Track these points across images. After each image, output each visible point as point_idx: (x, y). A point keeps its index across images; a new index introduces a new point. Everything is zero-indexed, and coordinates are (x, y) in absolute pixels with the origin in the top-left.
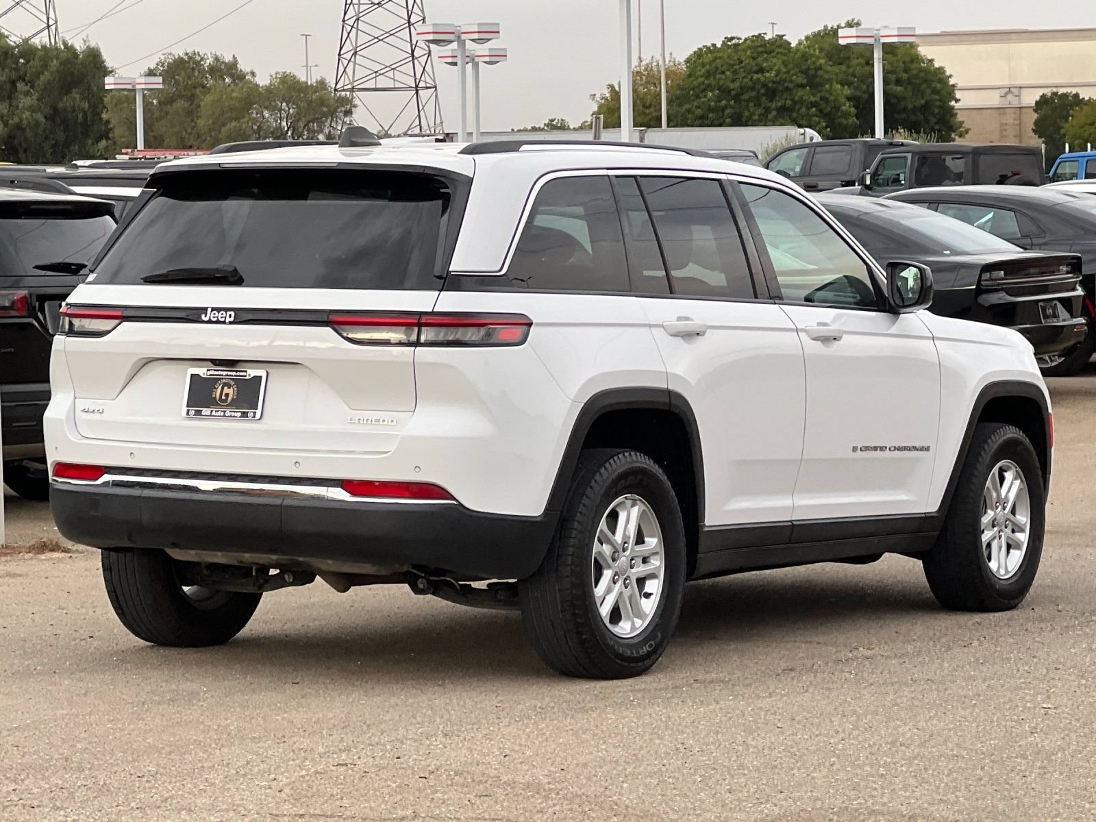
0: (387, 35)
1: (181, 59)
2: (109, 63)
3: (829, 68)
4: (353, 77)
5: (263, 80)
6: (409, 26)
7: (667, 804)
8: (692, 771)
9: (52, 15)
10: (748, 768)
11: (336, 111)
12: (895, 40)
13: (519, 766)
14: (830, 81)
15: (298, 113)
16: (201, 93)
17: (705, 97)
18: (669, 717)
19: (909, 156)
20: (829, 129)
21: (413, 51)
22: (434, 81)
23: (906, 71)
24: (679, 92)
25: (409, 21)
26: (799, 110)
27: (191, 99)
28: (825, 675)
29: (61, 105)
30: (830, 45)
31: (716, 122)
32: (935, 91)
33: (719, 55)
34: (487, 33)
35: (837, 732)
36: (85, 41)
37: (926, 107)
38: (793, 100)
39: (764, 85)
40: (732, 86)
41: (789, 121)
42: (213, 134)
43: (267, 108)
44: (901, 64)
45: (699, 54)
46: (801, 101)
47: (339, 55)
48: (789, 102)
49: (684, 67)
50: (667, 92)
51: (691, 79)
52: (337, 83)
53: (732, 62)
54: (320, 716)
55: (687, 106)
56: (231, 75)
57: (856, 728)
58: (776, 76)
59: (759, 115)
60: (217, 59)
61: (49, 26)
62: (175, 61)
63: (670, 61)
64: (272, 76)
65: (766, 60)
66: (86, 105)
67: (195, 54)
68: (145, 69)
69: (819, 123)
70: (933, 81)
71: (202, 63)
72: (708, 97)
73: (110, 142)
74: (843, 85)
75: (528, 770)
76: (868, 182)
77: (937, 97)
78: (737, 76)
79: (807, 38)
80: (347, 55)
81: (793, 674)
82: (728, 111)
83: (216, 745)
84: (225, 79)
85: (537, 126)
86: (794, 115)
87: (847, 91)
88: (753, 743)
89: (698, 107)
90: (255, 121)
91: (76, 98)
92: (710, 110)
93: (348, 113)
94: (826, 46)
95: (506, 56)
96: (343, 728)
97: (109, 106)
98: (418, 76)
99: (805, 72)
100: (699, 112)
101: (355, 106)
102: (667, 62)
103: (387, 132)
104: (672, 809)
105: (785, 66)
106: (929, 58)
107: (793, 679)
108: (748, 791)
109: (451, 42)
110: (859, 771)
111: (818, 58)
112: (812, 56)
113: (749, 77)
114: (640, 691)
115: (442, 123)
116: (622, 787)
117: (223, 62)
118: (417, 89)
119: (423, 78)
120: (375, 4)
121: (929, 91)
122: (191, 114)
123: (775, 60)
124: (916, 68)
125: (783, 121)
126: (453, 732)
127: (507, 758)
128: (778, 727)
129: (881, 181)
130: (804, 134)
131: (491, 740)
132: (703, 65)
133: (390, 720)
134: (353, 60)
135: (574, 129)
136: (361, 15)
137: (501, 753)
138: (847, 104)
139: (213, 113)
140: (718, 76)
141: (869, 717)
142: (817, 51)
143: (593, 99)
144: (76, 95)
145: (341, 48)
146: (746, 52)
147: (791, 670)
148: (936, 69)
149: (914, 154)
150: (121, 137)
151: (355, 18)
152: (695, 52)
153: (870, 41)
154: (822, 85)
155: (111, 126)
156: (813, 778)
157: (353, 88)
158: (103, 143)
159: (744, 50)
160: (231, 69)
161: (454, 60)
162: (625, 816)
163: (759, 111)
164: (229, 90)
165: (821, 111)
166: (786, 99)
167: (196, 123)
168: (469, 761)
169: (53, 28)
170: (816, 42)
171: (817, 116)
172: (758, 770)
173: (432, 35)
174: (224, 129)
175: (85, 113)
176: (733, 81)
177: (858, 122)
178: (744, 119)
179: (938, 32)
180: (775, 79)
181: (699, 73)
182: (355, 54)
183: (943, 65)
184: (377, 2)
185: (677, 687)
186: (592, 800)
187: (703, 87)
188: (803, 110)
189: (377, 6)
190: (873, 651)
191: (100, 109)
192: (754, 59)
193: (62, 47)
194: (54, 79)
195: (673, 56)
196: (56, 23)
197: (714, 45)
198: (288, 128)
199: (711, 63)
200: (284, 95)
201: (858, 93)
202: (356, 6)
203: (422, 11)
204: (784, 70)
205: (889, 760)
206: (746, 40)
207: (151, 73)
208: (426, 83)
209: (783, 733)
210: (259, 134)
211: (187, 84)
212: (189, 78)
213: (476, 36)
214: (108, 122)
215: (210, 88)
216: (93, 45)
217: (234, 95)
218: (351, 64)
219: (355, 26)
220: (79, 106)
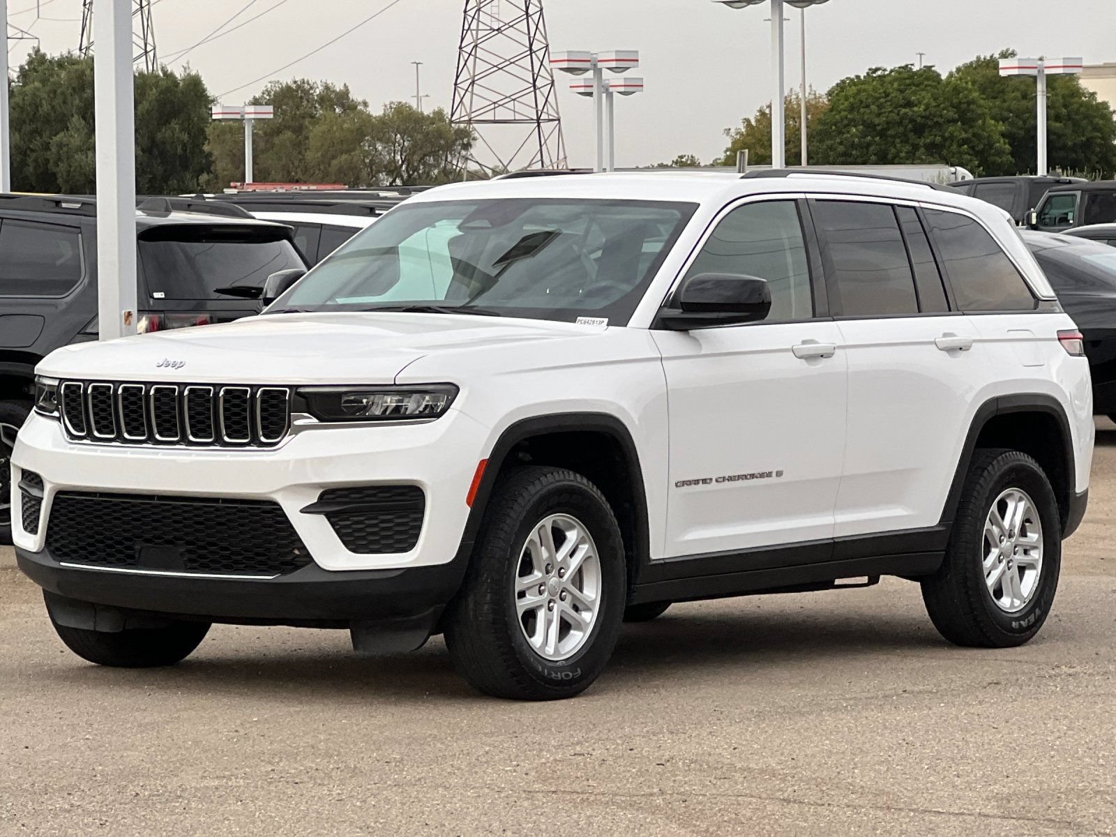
0: (508, 63)
1: (288, 88)
2: (211, 91)
3: (982, 102)
4: (471, 109)
5: (376, 110)
6: (531, 54)
7: (899, 784)
8: (918, 760)
9: (150, 40)
10: (971, 758)
11: (454, 143)
12: (1060, 71)
13: (750, 756)
14: (982, 116)
15: (414, 146)
16: (310, 123)
17: (848, 132)
18: (884, 719)
19: (1079, 193)
20: (981, 168)
21: (535, 81)
22: (558, 113)
23: (1065, 106)
24: (820, 127)
25: (531, 49)
26: (949, 148)
27: (298, 130)
28: (1031, 688)
29: (159, 136)
30: (983, 76)
31: (859, 160)
32: (1096, 128)
33: (863, 87)
34: (625, 62)
35: (1053, 732)
36: (185, 69)
37: (1087, 145)
38: (943, 137)
39: (912, 121)
40: (877, 121)
41: (938, 158)
42: (322, 167)
43: (380, 140)
44: (1060, 98)
45: (842, 86)
46: (952, 138)
47: (456, 84)
48: (938, 139)
49: (826, 101)
50: (807, 127)
51: (833, 113)
52: (452, 115)
53: (877, 95)
54: (545, 716)
55: (829, 142)
56: (342, 106)
57: (1069, 728)
58: (925, 110)
59: (907, 153)
60: (327, 88)
61: (146, 52)
62: (282, 89)
63: (810, 94)
64: (386, 106)
65: (914, 93)
66: (185, 137)
67: (304, 83)
68: (251, 98)
69: (971, 161)
70: (1095, 117)
71: (311, 92)
72: (851, 133)
73: (211, 175)
74: (997, 121)
75: (759, 760)
76: (1034, 221)
77: (1099, 135)
78: (883, 110)
79: (958, 70)
80: (464, 83)
81: (999, 687)
82: (872, 148)
83: (452, 738)
84: (335, 110)
85: (665, 163)
86: (945, 152)
87: (1002, 127)
88: (972, 740)
89: (841, 143)
90: (366, 154)
91: (175, 128)
92: (853, 146)
93: (467, 146)
94: (979, 78)
95: (642, 86)
96: (570, 726)
97: (211, 138)
98: (540, 108)
99: (957, 107)
100: (841, 149)
101: (475, 139)
102: (807, 95)
103: (506, 167)
104: (906, 789)
105: (935, 99)
106: (1091, 91)
107: (1000, 690)
108: (975, 776)
109: (586, 70)
110: (1079, 762)
111: (970, 91)
112: (966, 89)
113: (896, 111)
114: (851, 699)
115: (565, 158)
116: (854, 773)
117: (334, 91)
118: (538, 121)
119: (545, 110)
120: (494, 30)
121: (1090, 128)
122: (300, 145)
123: (924, 93)
124: (1077, 103)
125: (932, 159)
126: (678, 730)
127: (737, 750)
128: (994, 728)
129: (1047, 220)
130: (955, 173)
131: (717, 737)
132: (846, 98)
133: (614, 720)
134: (470, 89)
135: (706, 166)
136: (479, 41)
137: (730, 747)
138: (1002, 141)
139: (322, 145)
140: (862, 110)
141: (1081, 721)
142: (970, 83)
143: (728, 134)
144: (175, 125)
145: (457, 77)
146: (893, 85)
147: (997, 684)
148: (1099, 103)
149: (1084, 191)
150: (224, 170)
151: (473, 45)
152: (837, 85)
153: (1034, 72)
154: (974, 120)
155: (214, 158)
156: (1036, 767)
157: (470, 120)
158: (204, 177)
159: (891, 83)
160: (343, 99)
161: (588, 90)
162: (862, 794)
163: (908, 148)
164: (339, 120)
165: (973, 148)
166: (936, 136)
167: (304, 155)
168: (700, 752)
169: (151, 54)
170: (968, 74)
171: (969, 155)
172: (981, 760)
173: (566, 63)
174: (334, 162)
175: (184, 145)
176: (879, 115)
177: (1013, 160)
178: (890, 156)
179: (1101, 63)
180: (923, 114)
181: (841, 107)
182: (473, 83)
183: (1106, 100)
184: (496, 28)
185: (886, 696)
186: (828, 781)
187: (845, 122)
188: (954, 147)
189: (496, 32)
190: (1075, 670)
191: (201, 141)
192: (902, 91)
193: (161, 75)
194: (153, 109)
195: (814, 88)
196: (154, 49)
197: (858, 77)
198: (403, 162)
199: (855, 96)
200: (399, 127)
201: (1014, 130)
202: (474, 32)
203: (545, 38)
204: (934, 104)
205: (1106, 754)
206: (891, 71)
207: (256, 102)
208: (549, 115)
209: (999, 733)
210: (371, 168)
211: (295, 114)
212: (298, 108)
213: (613, 64)
214: (210, 154)
215: (319, 119)
216: (193, 73)
217: (345, 126)
218: (468, 94)
219: (473, 53)
220: (178, 138)
